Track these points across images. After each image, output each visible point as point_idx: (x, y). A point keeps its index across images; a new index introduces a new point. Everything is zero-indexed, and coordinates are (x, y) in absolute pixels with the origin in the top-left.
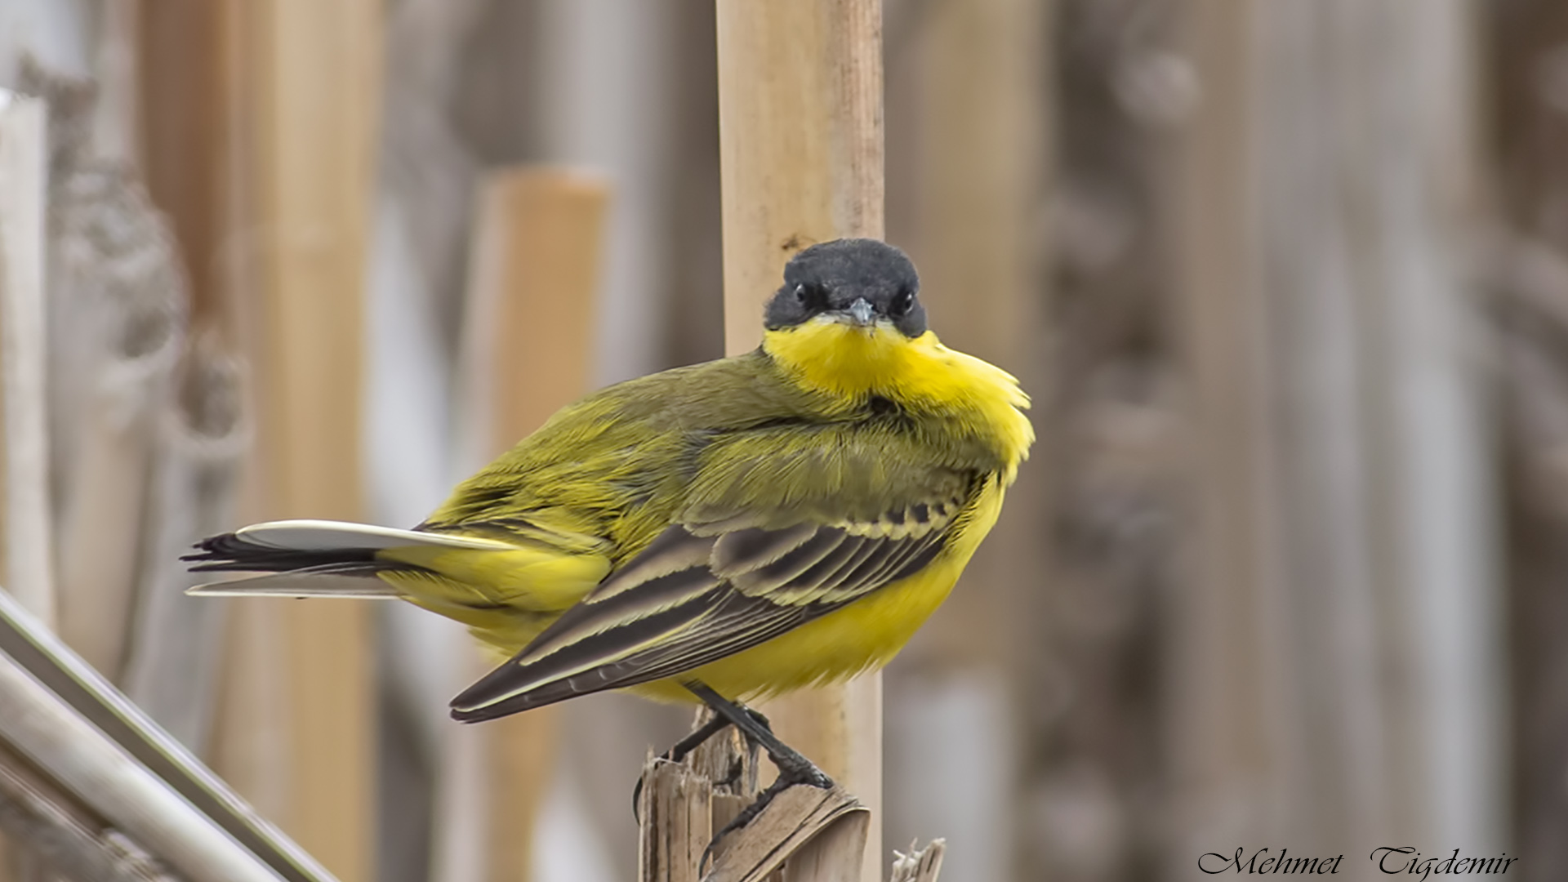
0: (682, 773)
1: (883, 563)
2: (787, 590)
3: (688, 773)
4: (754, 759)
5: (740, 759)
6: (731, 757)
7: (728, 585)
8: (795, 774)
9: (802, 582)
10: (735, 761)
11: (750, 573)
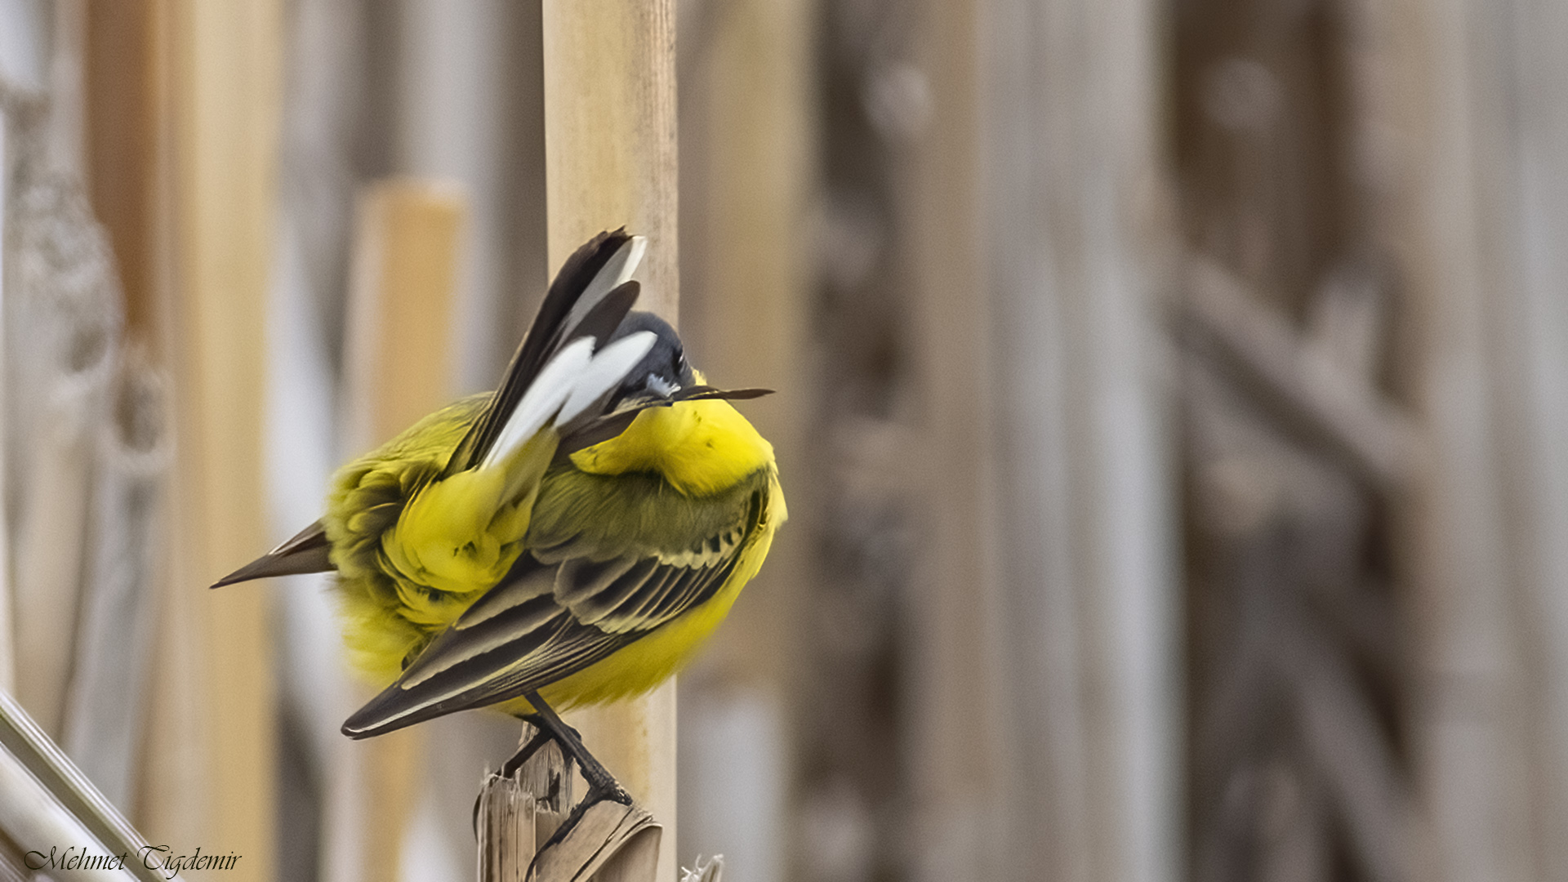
0: (512, 789)
1: (685, 591)
2: (611, 618)
3: (517, 790)
4: (569, 776)
5: (558, 775)
6: (551, 772)
7: (567, 613)
8: (603, 790)
9: (624, 611)
10: (555, 778)
11: (585, 602)
